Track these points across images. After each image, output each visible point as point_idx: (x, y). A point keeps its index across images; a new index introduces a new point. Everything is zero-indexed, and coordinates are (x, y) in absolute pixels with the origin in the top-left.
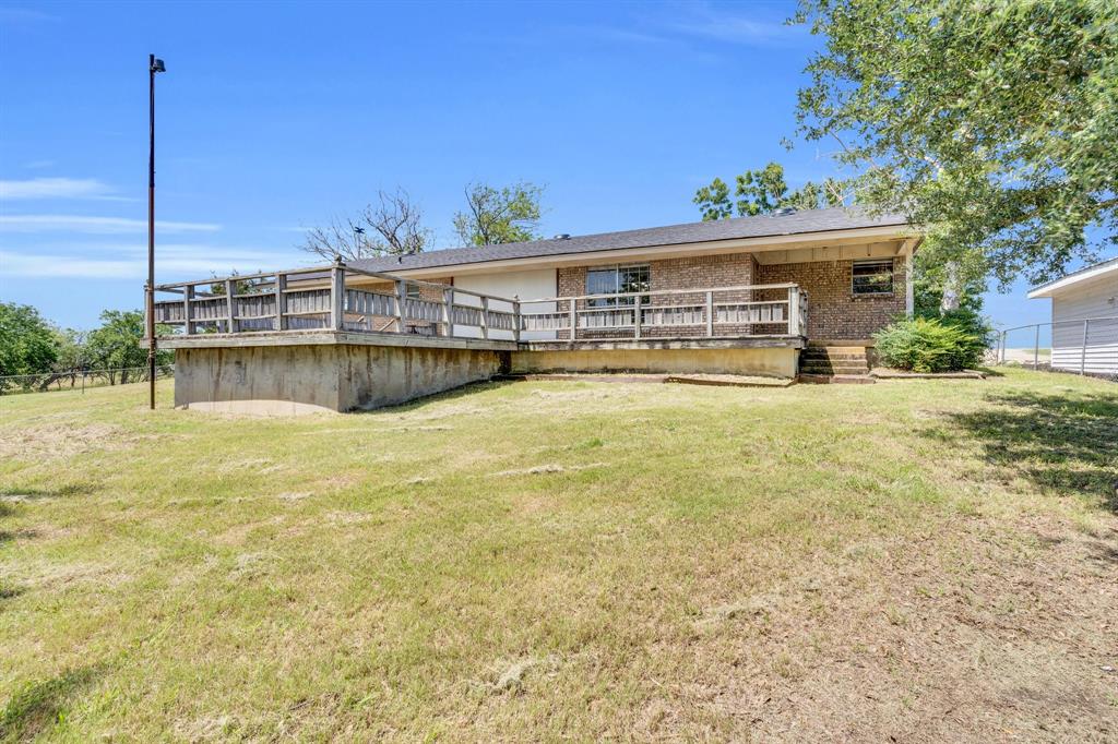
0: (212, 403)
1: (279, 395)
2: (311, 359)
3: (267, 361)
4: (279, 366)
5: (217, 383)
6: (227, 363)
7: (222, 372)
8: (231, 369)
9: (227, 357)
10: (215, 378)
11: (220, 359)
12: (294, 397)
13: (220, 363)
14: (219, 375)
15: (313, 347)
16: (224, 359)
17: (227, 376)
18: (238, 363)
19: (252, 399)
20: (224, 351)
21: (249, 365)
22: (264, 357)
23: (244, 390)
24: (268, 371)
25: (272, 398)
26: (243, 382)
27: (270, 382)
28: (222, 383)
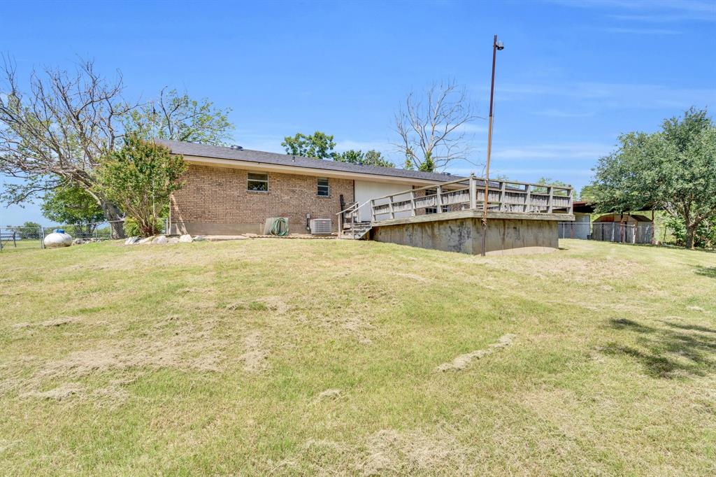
0: (511, 250)
1: (537, 244)
2: (547, 226)
3: (530, 228)
4: (535, 230)
5: (503, 239)
6: (508, 228)
7: (506, 233)
8: (511, 231)
9: (508, 225)
10: (502, 236)
11: (504, 226)
12: (543, 245)
13: (504, 229)
14: (504, 235)
15: (548, 221)
16: (506, 226)
17: (509, 235)
18: (515, 228)
19: (524, 246)
20: (506, 221)
21: (521, 229)
22: (528, 226)
23: (519, 242)
24: (530, 231)
25: (534, 246)
26: (518, 238)
27: (532, 238)
28: (507, 239)
